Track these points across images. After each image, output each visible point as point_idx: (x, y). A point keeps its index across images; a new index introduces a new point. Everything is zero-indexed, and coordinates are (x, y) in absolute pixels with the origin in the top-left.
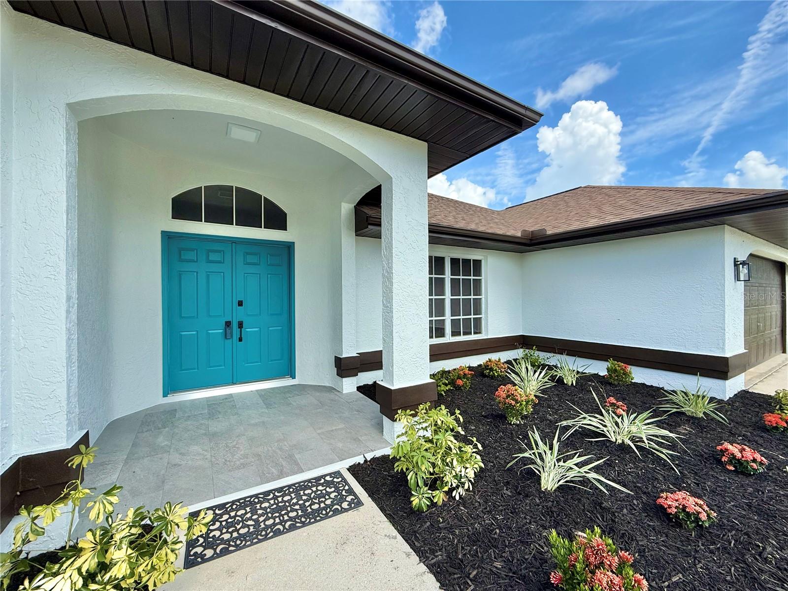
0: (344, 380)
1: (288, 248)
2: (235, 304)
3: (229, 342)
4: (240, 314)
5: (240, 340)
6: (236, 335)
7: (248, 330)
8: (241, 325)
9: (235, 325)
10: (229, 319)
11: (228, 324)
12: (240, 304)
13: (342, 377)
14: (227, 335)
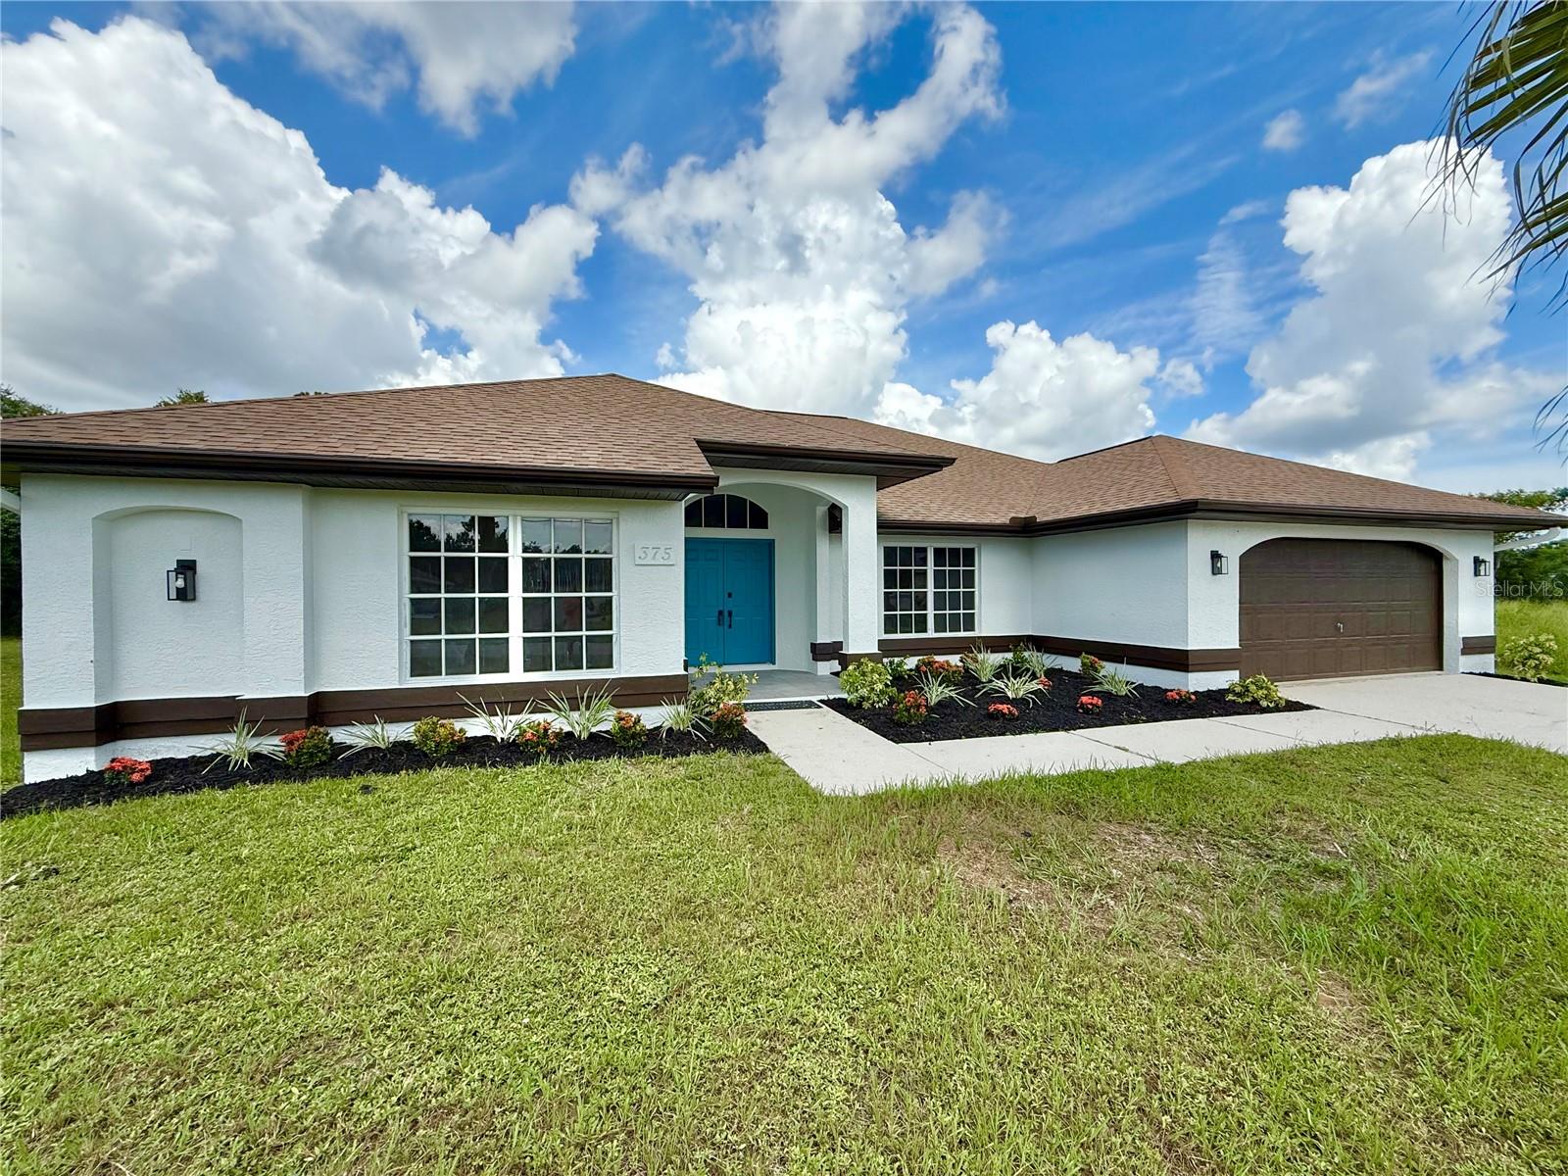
0: (819, 663)
1: (771, 544)
2: (726, 596)
3: (721, 628)
4: (730, 605)
5: (730, 626)
6: (727, 623)
7: (735, 618)
8: (730, 614)
9: (726, 614)
10: (721, 609)
11: (721, 613)
12: (730, 595)
13: (817, 660)
14: (720, 622)
